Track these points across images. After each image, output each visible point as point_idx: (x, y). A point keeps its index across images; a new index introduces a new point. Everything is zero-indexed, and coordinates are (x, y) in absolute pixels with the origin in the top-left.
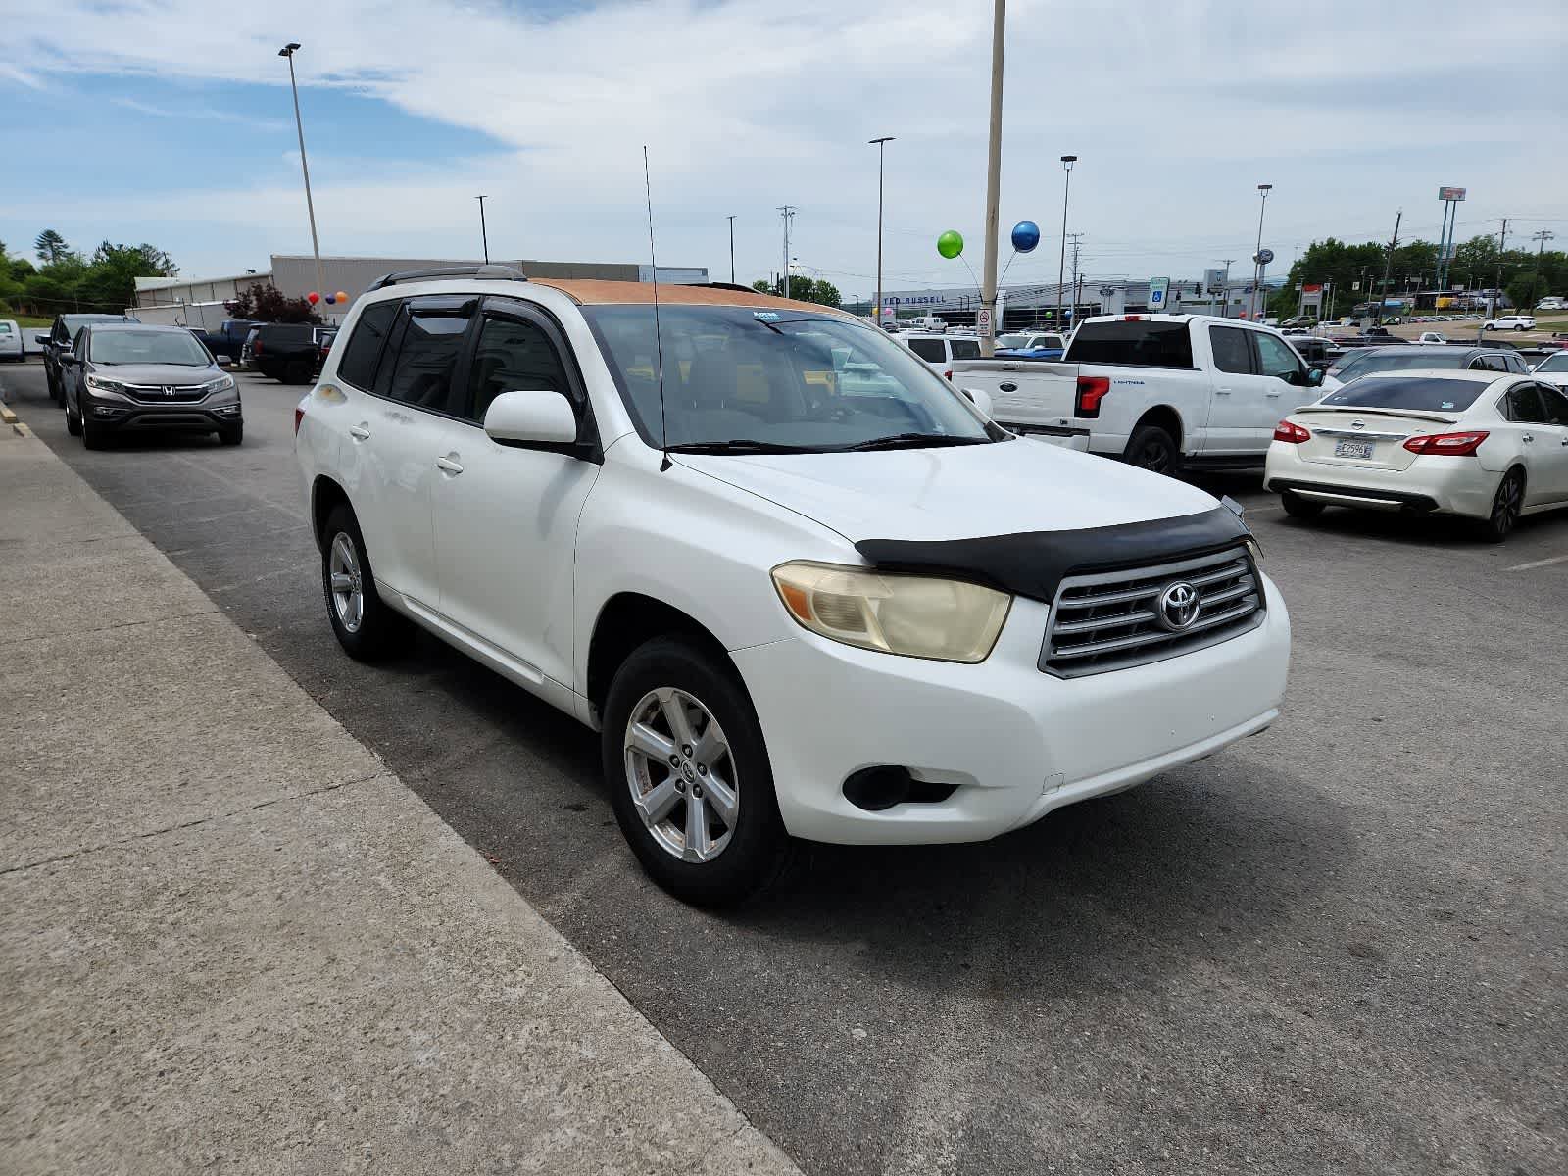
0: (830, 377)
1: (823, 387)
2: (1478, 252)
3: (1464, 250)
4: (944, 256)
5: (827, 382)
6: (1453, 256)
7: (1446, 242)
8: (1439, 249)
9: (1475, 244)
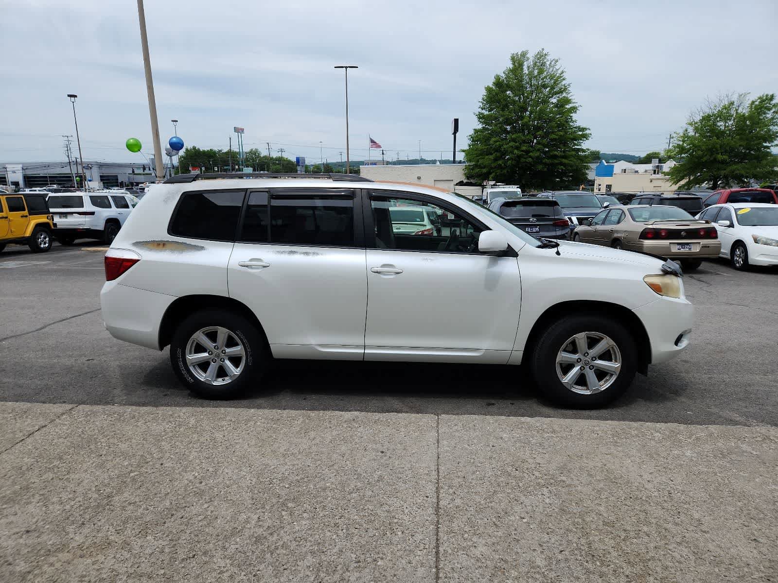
0: (49, 217)
1: (48, 224)
2: (254, 156)
3: (248, 154)
4: (130, 150)
5: (48, 221)
6: (245, 157)
7: (241, 151)
8: (239, 153)
9: (251, 152)
